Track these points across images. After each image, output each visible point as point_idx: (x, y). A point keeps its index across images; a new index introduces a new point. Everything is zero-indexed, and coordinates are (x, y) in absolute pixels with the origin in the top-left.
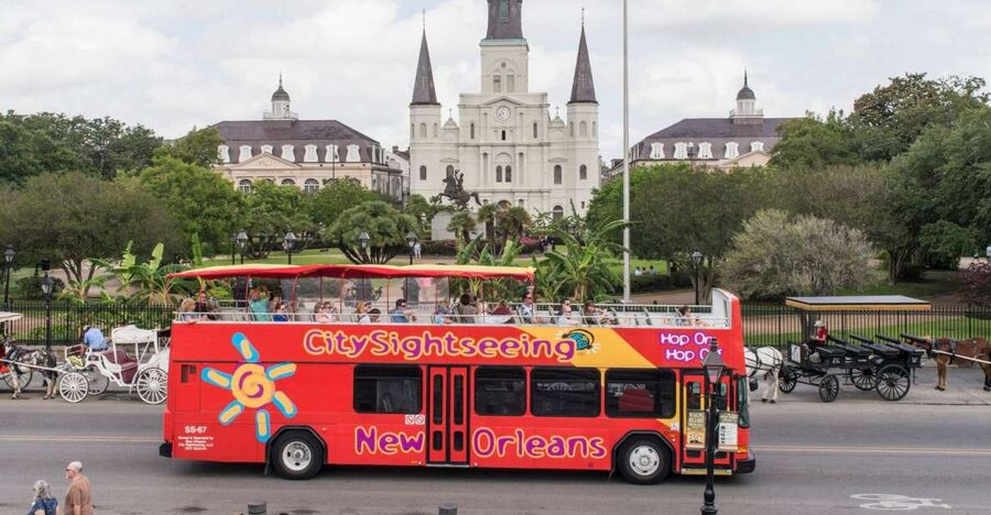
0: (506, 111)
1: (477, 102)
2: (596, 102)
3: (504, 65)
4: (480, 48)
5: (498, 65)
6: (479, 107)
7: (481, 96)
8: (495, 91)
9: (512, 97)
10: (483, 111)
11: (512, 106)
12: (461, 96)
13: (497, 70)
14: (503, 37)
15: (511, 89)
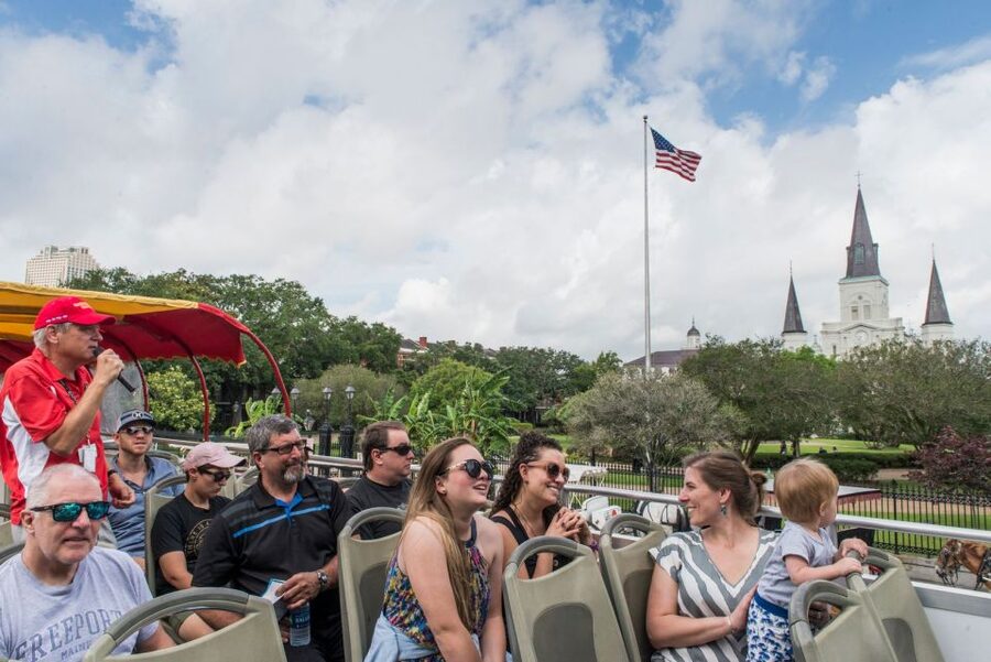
0: (863, 334)
1: (838, 329)
2: (950, 323)
3: (860, 298)
4: (838, 287)
5: (855, 298)
6: (839, 333)
7: (840, 324)
8: (853, 319)
9: (869, 323)
10: (843, 335)
11: (868, 330)
12: (824, 324)
13: (854, 302)
14: (859, 275)
15: (868, 316)
